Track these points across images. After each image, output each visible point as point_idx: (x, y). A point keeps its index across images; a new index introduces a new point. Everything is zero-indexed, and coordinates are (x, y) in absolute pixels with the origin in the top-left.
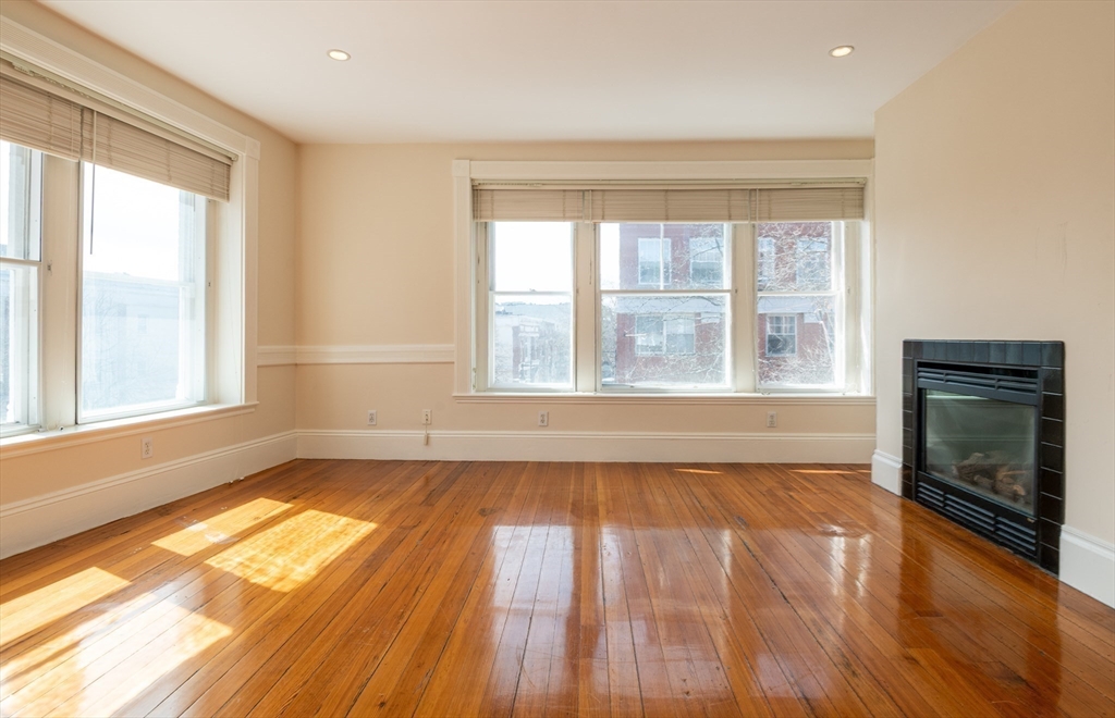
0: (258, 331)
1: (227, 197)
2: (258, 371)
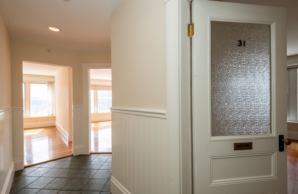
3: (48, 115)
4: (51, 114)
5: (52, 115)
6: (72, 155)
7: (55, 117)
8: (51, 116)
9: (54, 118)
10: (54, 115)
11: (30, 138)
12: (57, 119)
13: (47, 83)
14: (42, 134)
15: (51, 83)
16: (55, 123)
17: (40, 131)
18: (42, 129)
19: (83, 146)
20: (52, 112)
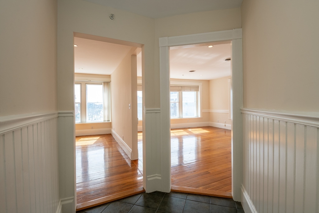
0: (202, 108)
1: (198, 91)
2: (202, 113)
3: (104, 121)
4: (106, 120)
5: (108, 121)
6: (143, 192)
7: (111, 123)
8: (106, 122)
9: (110, 125)
10: (110, 121)
11: (85, 149)
12: (114, 125)
13: (103, 83)
14: (98, 144)
15: (107, 84)
16: (111, 131)
17: (96, 140)
18: (98, 138)
19: (160, 178)
20: (108, 117)
